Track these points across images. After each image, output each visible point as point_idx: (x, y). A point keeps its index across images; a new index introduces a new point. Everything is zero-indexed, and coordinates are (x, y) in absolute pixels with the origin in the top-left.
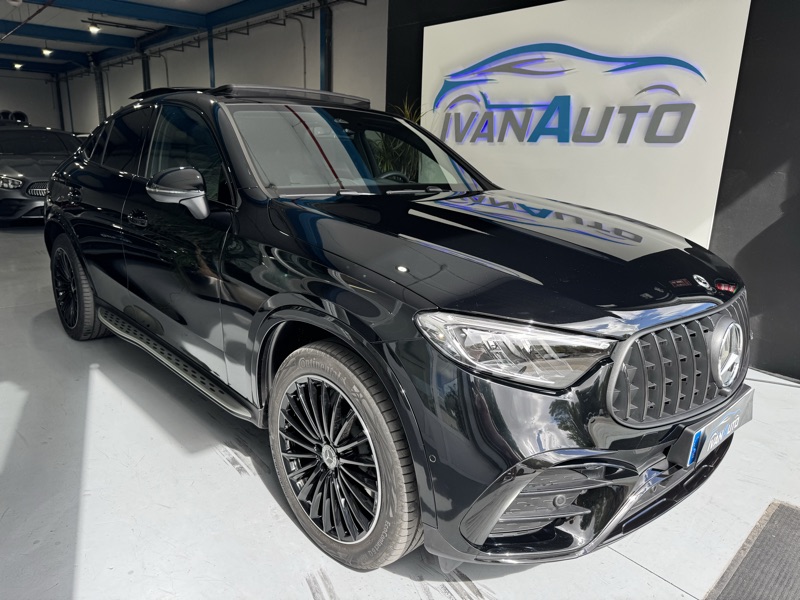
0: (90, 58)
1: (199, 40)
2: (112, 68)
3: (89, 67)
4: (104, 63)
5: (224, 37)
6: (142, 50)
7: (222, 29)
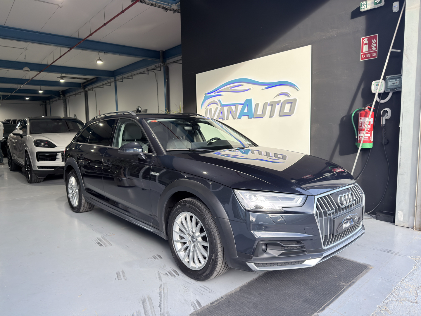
0: (61, 93)
1: (110, 83)
2: (70, 97)
3: (60, 97)
4: (67, 95)
5: (122, 80)
6: (85, 89)
7: (121, 77)
